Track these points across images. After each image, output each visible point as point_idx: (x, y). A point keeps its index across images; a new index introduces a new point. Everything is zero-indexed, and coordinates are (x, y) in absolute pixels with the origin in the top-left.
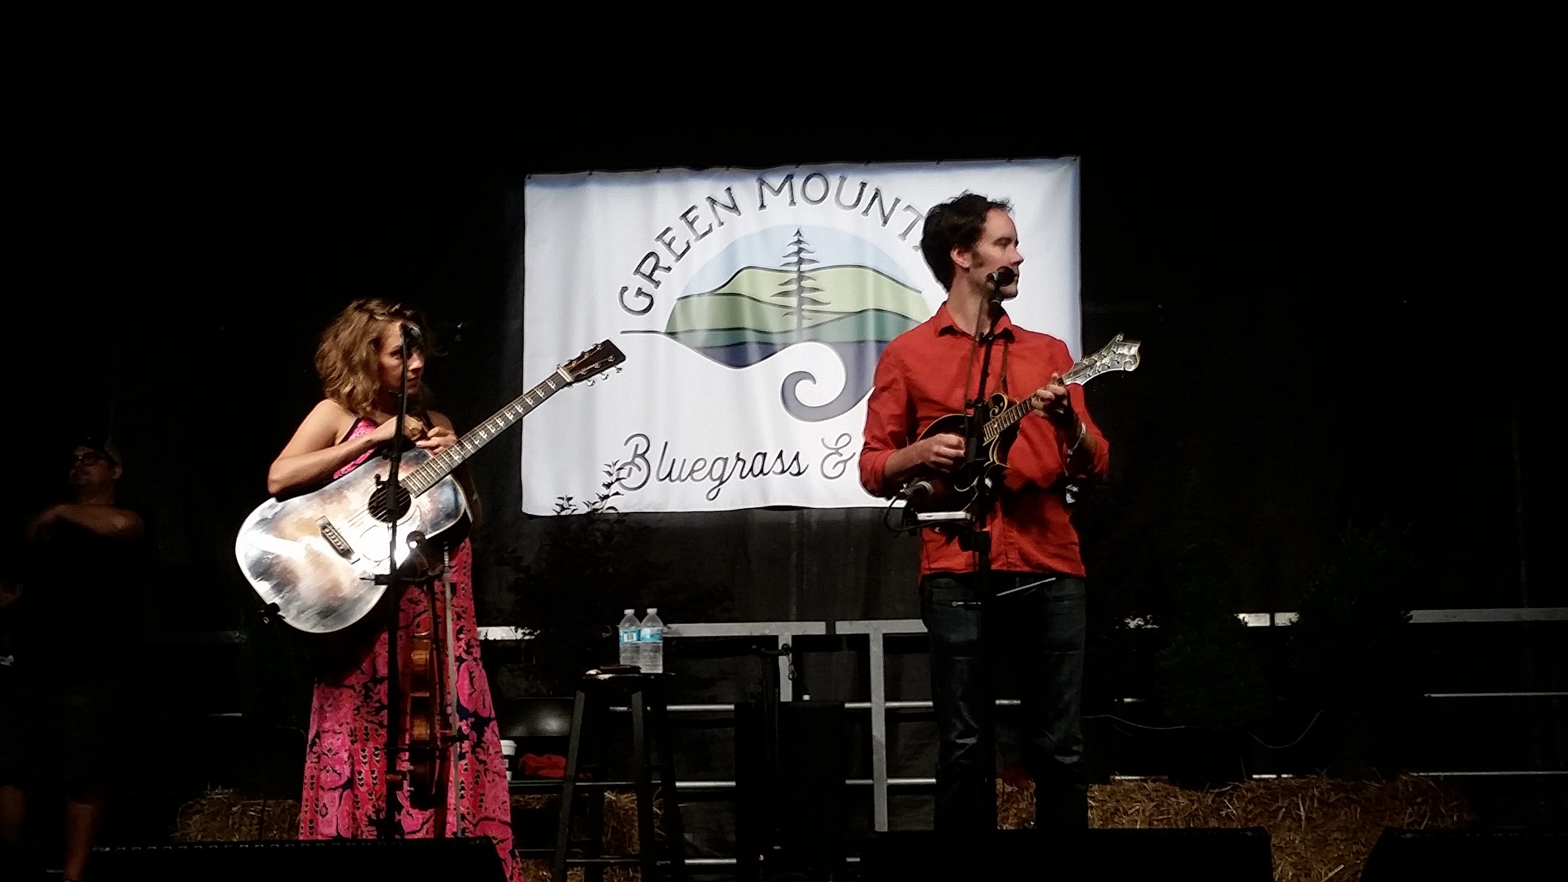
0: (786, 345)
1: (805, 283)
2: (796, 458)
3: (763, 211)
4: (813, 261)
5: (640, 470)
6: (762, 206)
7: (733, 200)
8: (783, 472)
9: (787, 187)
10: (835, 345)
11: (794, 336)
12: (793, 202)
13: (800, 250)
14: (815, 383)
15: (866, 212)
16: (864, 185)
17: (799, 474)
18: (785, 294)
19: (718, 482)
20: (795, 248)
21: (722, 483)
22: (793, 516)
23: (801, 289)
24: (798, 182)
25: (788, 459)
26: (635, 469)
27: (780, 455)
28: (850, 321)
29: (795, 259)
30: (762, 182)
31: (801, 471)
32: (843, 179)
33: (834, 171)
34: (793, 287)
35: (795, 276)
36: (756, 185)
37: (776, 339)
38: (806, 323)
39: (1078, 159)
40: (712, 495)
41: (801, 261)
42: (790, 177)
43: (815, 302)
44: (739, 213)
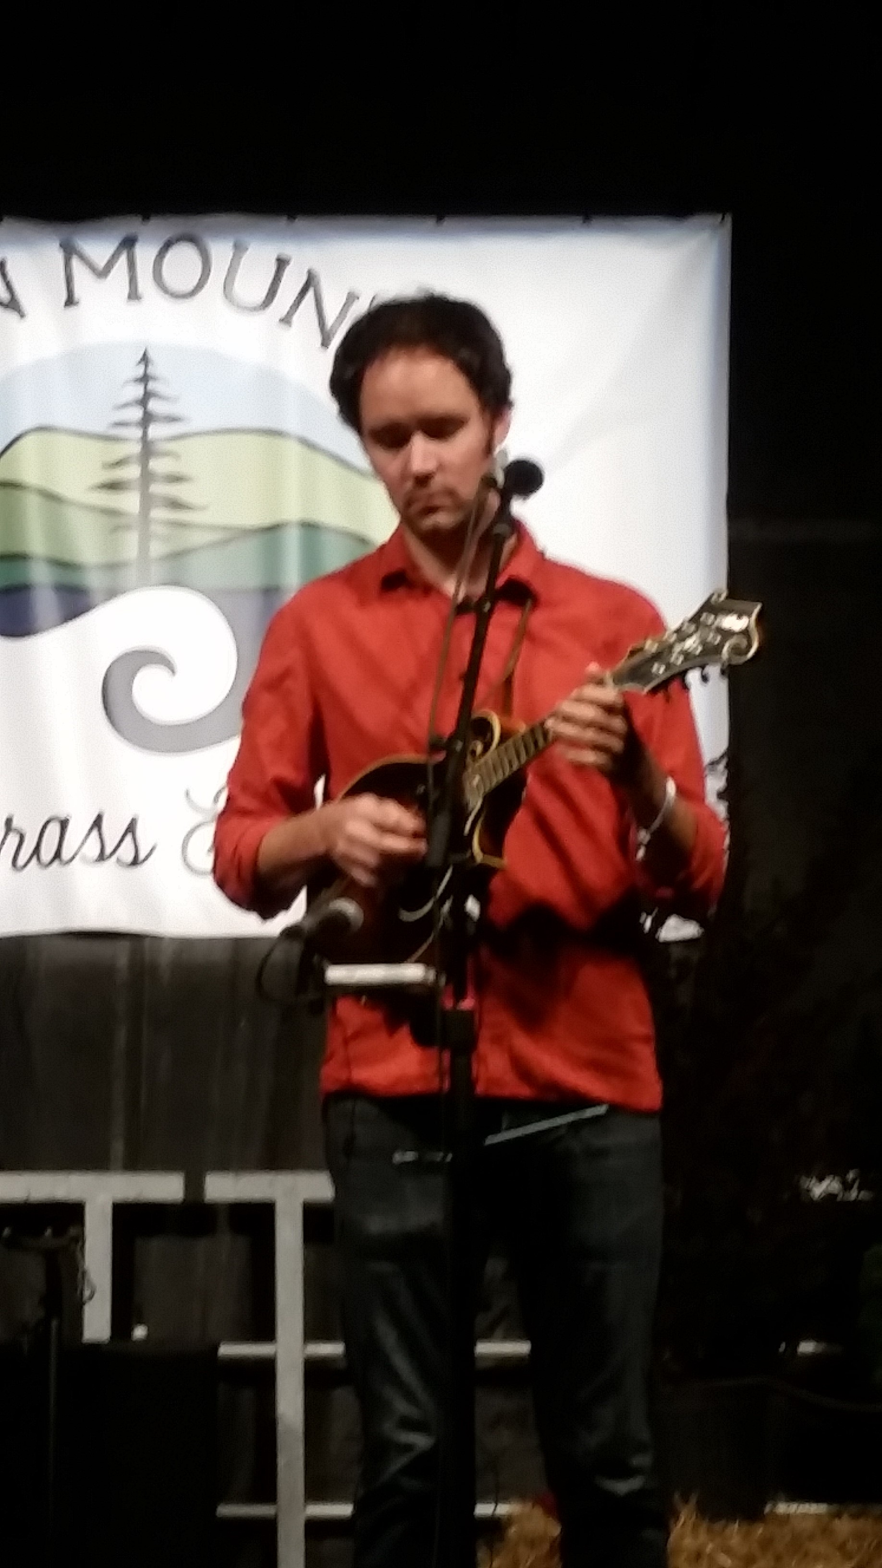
0: (112, 593)
1: (157, 465)
2: (131, 828)
3: (72, 310)
4: (172, 419)
6: (70, 301)
7: (9, 286)
8: (102, 857)
9: (123, 259)
10: (216, 596)
11: (131, 575)
12: (134, 295)
13: (147, 396)
14: (173, 671)
15: (286, 320)
16: (281, 263)
17: (135, 862)
18: (113, 486)
20: (138, 391)
22: (122, 955)
23: (147, 477)
24: (145, 253)
25: (113, 831)
27: (98, 823)
28: (249, 549)
29: (137, 413)
30: (69, 251)
31: (142, 856)
32: (239, 249)
33: (220, 232)
34: (132, 472)
35: (135, 448)
36: (58, 256)
37: (94, 581)
38: (157, 549)
39: (729, 219)
41: (147, 419)
42: (129, 243)
43: (175, 504)
44: (22, 315)
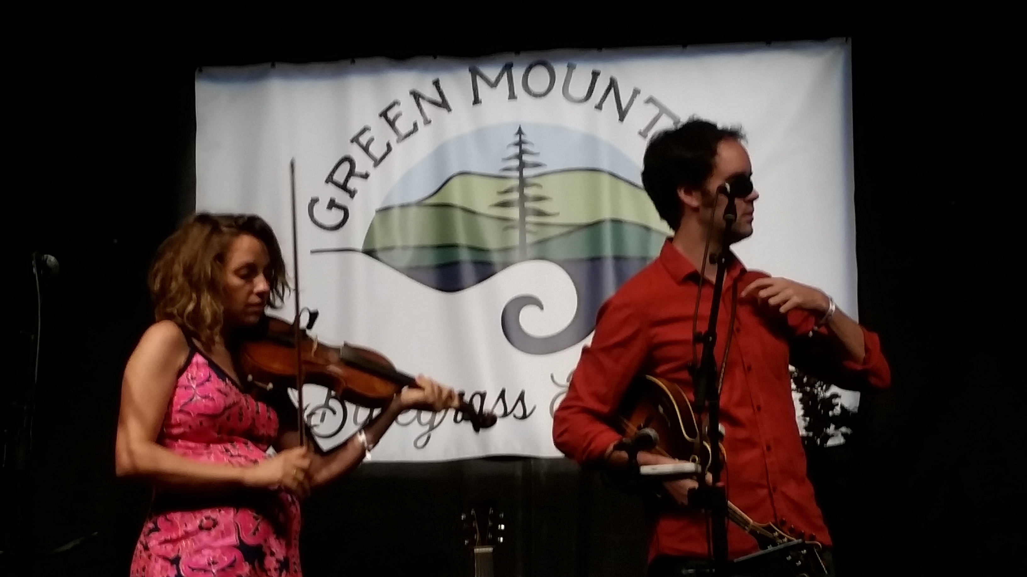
0: (506, 265)
1: (529, 192)
2: (521, 398)
3: (478, 107)
4: (537, 165)
5: (334, 413)
6: (477, 101)
7: (441, 94)
8: (505, 414)
9: (505, 76)
10: (564, 264)
11: (516, 254)
12: (512, 96)
13: (522, 152)
14: (542, 308)
15: (599, 107)
16: (595, 75)
17: (524, 417)
18: (504, 205)
19: (427, 428)
20: (517, 150)
21: (432, 428)
22: (518, 469)
23: (523, 198)
24: (518, 73)
25: (511, 400)
26: (329, 413)
27: (502, 395)
28: (582, 236)
29: (516, 163)
30: (475, 73)
31: (528, 413)
32: (571, 68)
33: (560, 59)
34: (515, 196)
35: (516, 183)
36: (466, 75)
37: (496, 258)
38: (530, 239)
39: (850, 40)
40: (421, 443)
41: (522, 166)
42: (508, 68)
43: (540, 213)
44: (449, 110)
